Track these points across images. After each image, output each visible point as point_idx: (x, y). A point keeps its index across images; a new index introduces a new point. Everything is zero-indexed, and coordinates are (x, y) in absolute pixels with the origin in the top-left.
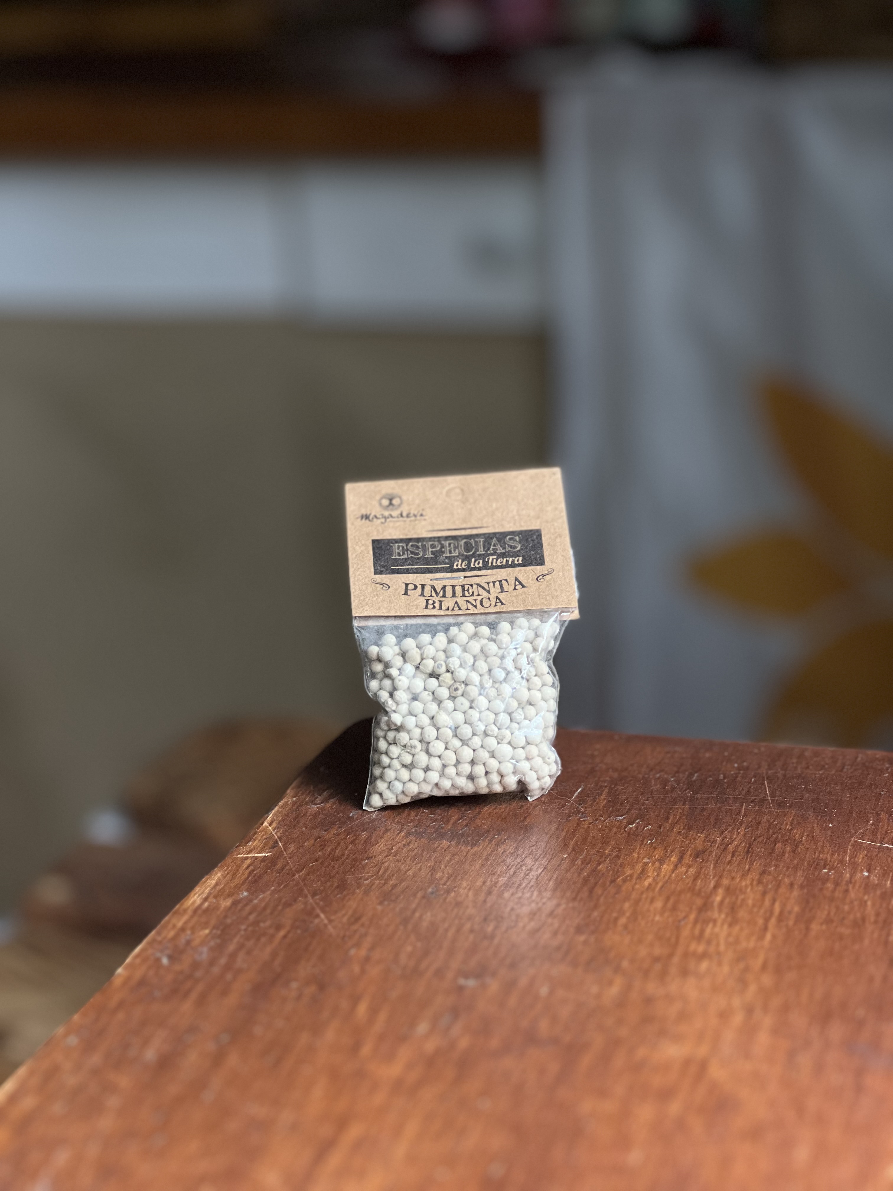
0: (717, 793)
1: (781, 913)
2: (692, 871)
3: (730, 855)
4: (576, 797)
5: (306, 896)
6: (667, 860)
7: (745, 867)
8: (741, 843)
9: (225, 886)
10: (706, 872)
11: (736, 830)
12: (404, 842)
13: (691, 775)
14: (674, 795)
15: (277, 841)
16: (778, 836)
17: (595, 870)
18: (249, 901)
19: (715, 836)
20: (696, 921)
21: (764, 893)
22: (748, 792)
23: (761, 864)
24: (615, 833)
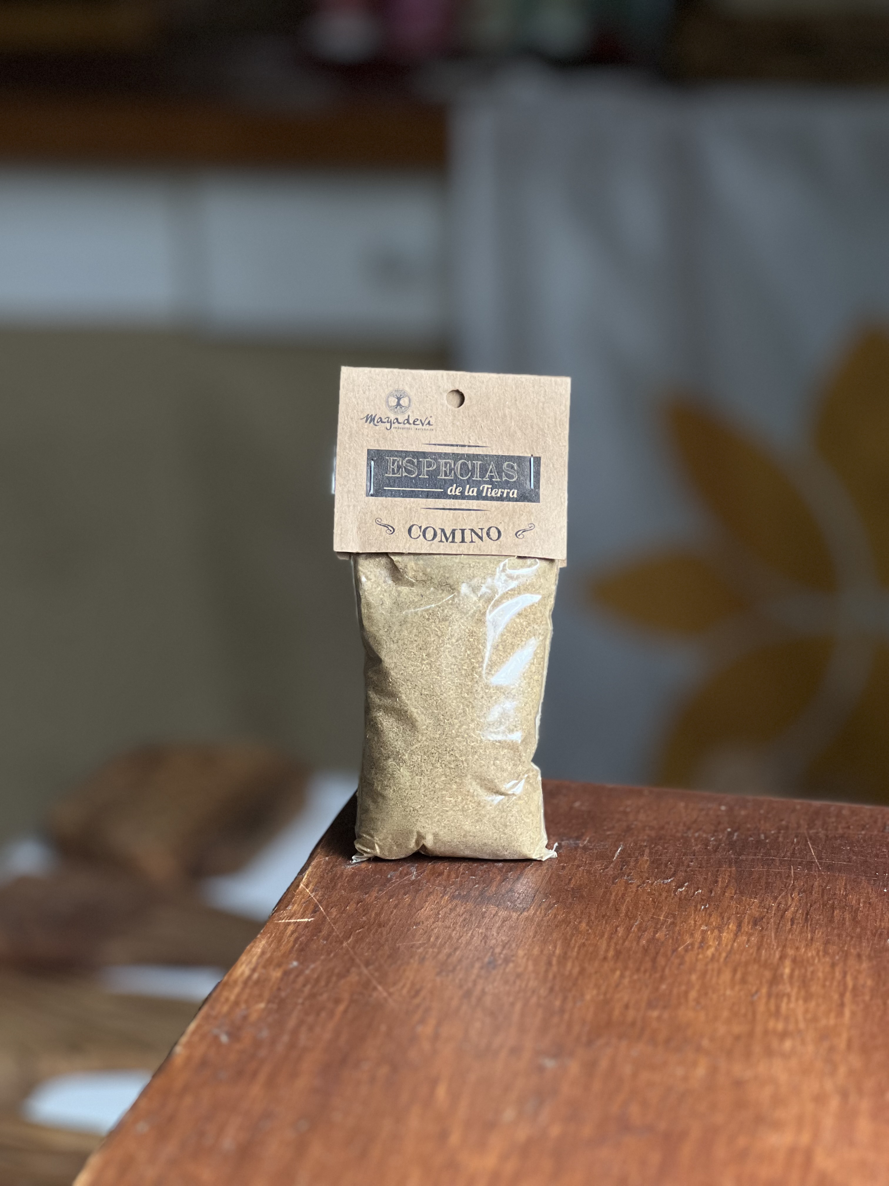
0: (761, 855)
1: (855, 988)
2: (754, 940)
3: (789, 923)
4: (617, 858)
5: (359, 967)
6: (726, 928)
7: (808, 936)
8: (797, 910)
9: (272, 954)
10: (768, 941)
11: (789, 895)
12: (450, 906)
13: (731, 834)
14: (719, 856)
15: (318, 906)
16: (834, 902)
17: (653, 938)
18: (300, 972)
19: (770, 902)
20: (769, 995)
21: (833, 965)
22: (793, 854)
23: (823, 933)
24: (666, 898)
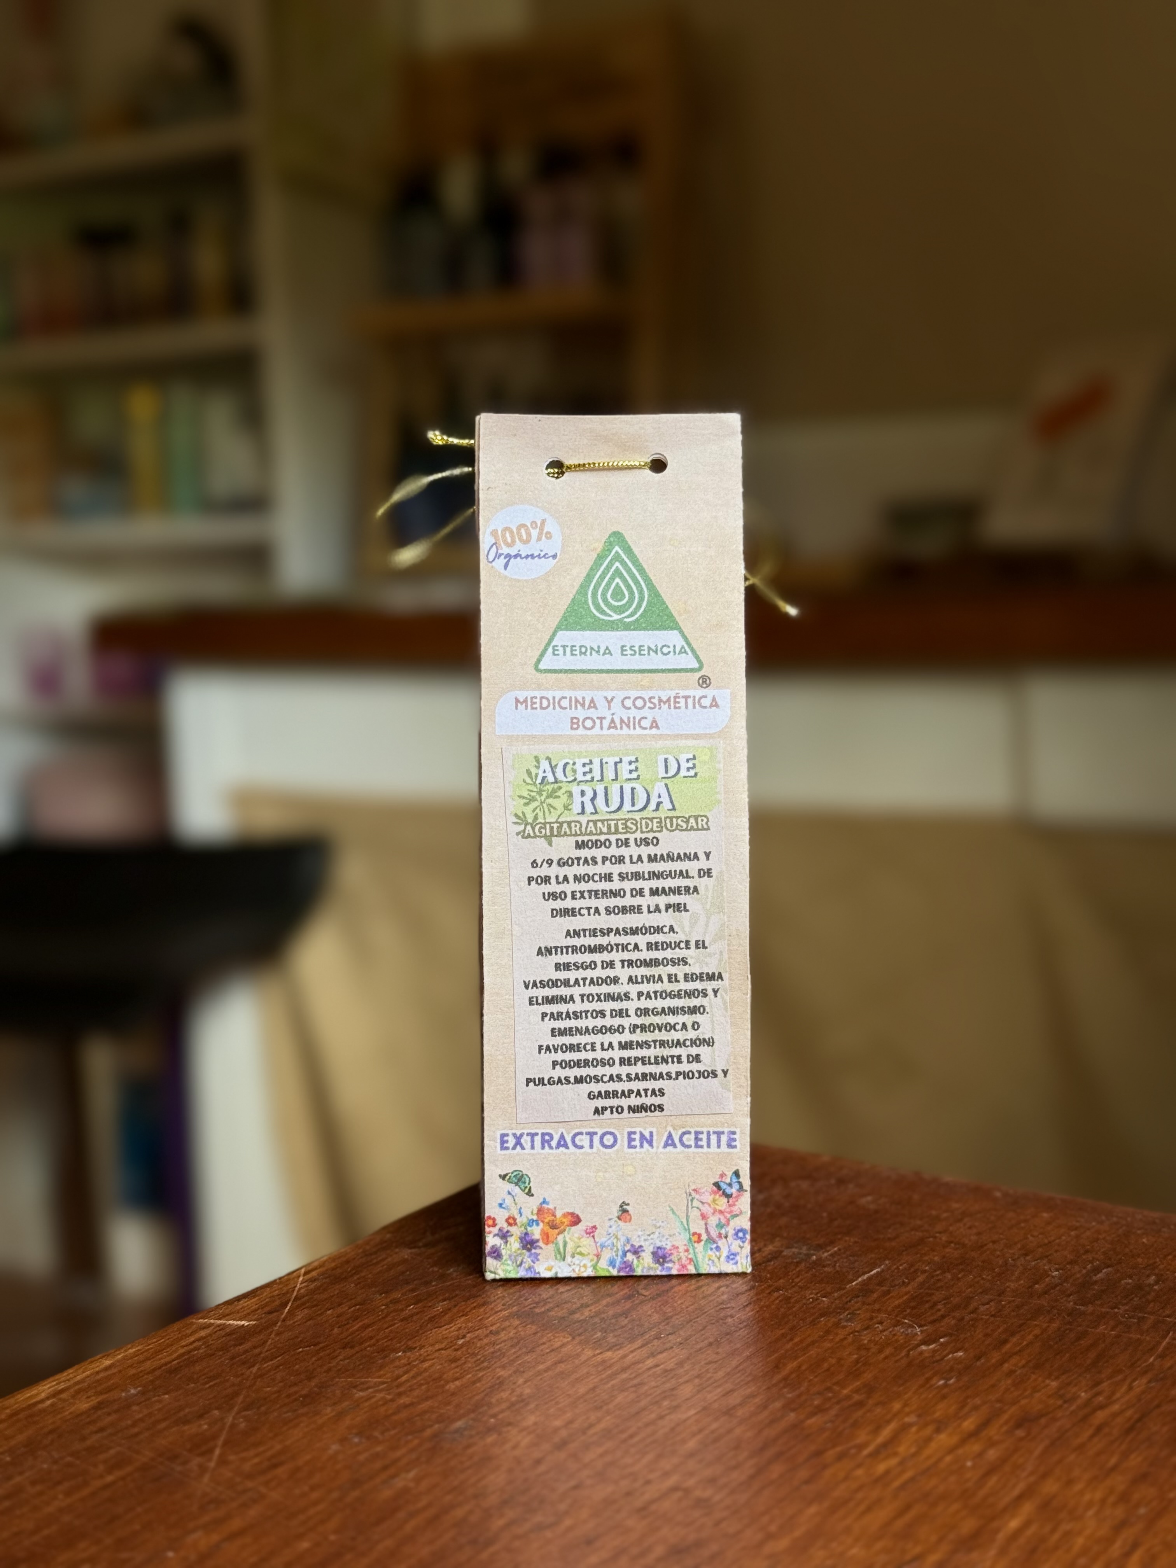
0: (1127, 1308)
2: (992, 1454)
3: (1090, 1432)
4: (857, 1284)
5: (230, 1409)
6: (955, 1424)
8: (1125, 1410)
9: (118, 1371)
10: (1021, 1461)
11: (1129, 1381)
13: (1097, 1270)
14: (1045, 1301)
15: (286, 1303)
19: (1080, 1390)
23: (1145, 1459)
24: (886, 1358)
